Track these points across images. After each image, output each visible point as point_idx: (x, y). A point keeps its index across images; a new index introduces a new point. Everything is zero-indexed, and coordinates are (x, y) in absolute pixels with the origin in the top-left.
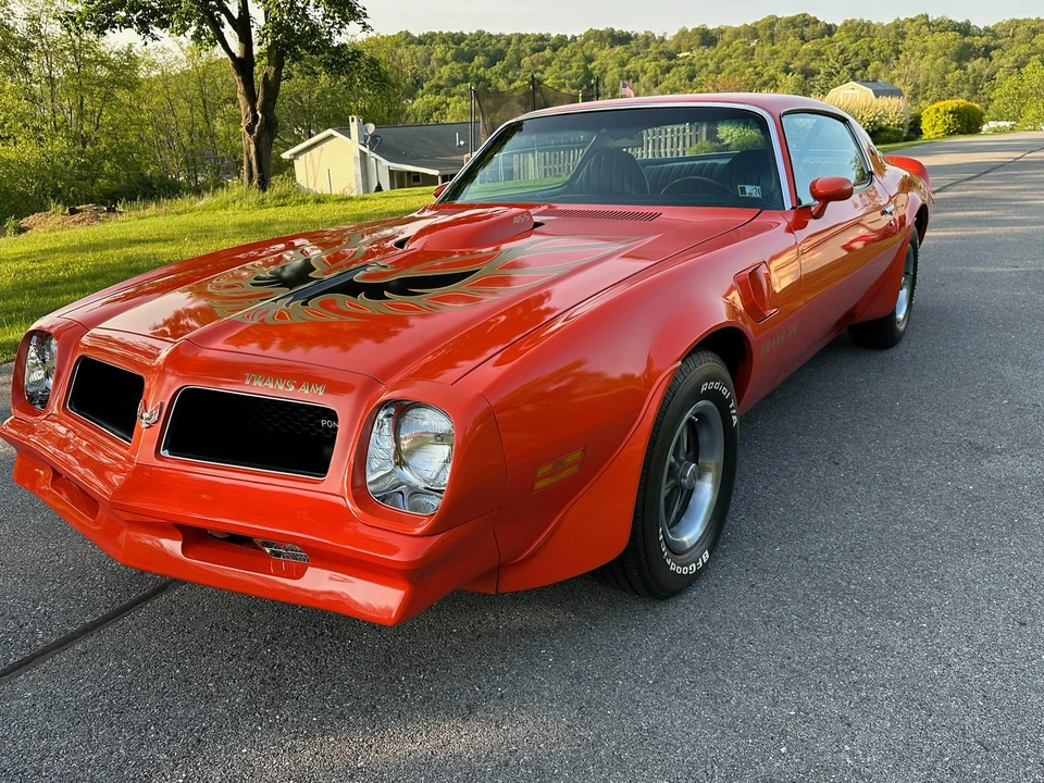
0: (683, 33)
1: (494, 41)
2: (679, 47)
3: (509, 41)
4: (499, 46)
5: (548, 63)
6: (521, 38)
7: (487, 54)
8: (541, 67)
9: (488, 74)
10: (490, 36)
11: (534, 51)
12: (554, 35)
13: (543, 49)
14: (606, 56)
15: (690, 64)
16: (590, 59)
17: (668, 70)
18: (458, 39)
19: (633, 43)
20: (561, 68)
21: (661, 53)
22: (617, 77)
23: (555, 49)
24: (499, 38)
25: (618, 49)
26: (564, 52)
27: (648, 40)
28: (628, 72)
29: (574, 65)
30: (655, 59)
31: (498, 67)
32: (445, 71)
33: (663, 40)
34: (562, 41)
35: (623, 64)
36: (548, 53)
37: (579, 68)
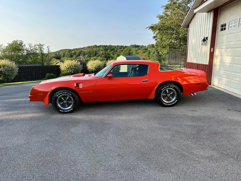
0: (149, 45)
1: (113, 47)
2: (148, 48)
3: (115, 47)
4: (114, 48)
5: (122, 51)
6: (118, 46)
7: (111, 49)
8: (121, 52)
9: (110, 53)
10: (112, 46)
11: (120, 49)
12: (124, 46)
13: (122, 48)
14: (133, 50)
15: (149, 51)
16: (131, 50)
17: (145, 52)
18: (106, 46)
19: (139, 47)
20: (124, 52)
21: (144, 49)
22: (135, 53)
23: (124, 48)
24: (113, 46)
25: (136, 48)
26: (126, 49)
27: (142, 46)
28: (137, 53)
29: (127, 51)
30: (143, 50)
31: (112, 52)
32: (101, 52)
33: (145, 46)
34: (126, 47)
35: (136, 51)
36: (122, 49)
37: (128, 52)
